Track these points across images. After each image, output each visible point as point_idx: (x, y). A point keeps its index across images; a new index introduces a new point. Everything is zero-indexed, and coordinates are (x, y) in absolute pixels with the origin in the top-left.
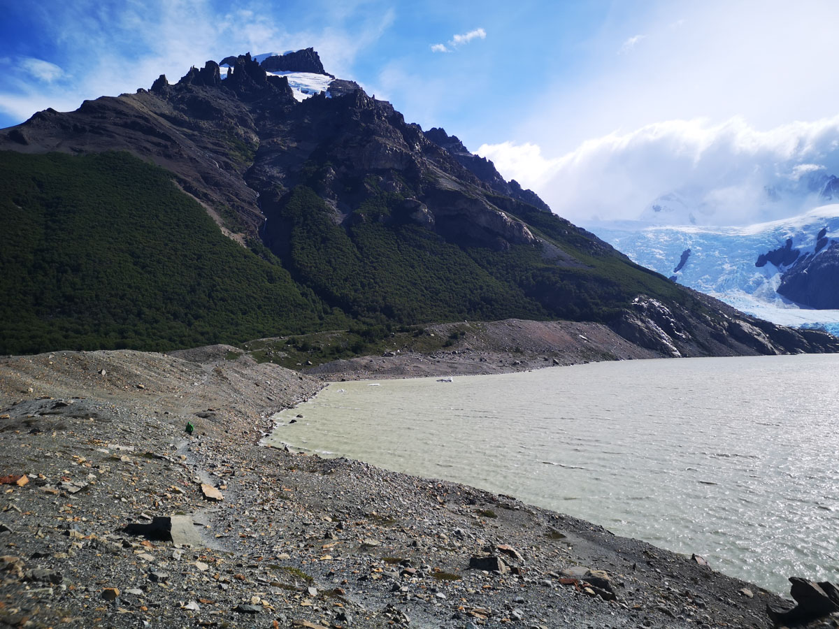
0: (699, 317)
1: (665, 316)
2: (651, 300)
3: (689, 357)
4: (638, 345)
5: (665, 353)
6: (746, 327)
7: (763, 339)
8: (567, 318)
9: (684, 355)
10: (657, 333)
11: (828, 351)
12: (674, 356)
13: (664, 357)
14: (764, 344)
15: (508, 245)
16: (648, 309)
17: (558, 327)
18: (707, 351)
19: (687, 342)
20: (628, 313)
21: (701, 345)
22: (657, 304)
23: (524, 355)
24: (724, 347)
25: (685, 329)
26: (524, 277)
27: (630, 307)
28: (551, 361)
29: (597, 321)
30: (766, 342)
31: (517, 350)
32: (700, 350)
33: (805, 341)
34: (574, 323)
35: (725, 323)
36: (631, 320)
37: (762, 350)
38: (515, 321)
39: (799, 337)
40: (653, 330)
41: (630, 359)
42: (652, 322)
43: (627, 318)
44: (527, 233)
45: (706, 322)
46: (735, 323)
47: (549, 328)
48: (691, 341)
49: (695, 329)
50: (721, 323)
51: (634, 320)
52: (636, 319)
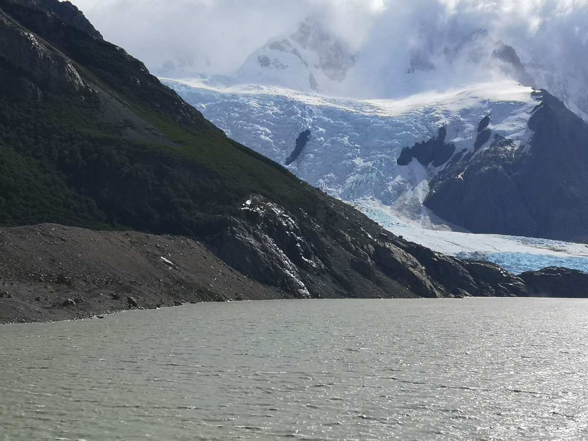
0: (336, 236)
1: (289, 231)
2: (270, 204)
3: (321, 298)
4: (250, 277)
5: (287, 291)
6: (398, 254)
7: (419, 272)
8: (138, 228)
9: (315, 295)
10: (278, 259)
11: (499, 293)
12: (299, 296)
13: (287, 298)
14: (422, 281)
15: (39, 92)
16: (265, 219)
17: (127, 240)
18: (347, 290)
19: (318, 275)
20: (235, 224)
21: (338, 280)
22: (278, 211)
23: (74, 289)
24: (369, 284)
25: (316, 254)
26: (66, 152)
27: (239, 214)
28: (125, 299)
29: (187, 235)
30: (423, 277)
31: (61, 280)
32: (337, 287)
33: (471, 278)
34: (151, 236)
35: (370, 246)
36: (239, 236)
37: (419, 291)
38: (54, 228)
39: (463, 272)
40: (272, 254)
41: (239, 299)
42: (270, 240)
43: (234, 233)
44: (72, 75)
45: (345, 243)
46: (385, 247)
47: (111, 243)
48: (324, 274)
49: (330, 253)
50: (365, 247)
51: (245, 236)
52: (247, 234)
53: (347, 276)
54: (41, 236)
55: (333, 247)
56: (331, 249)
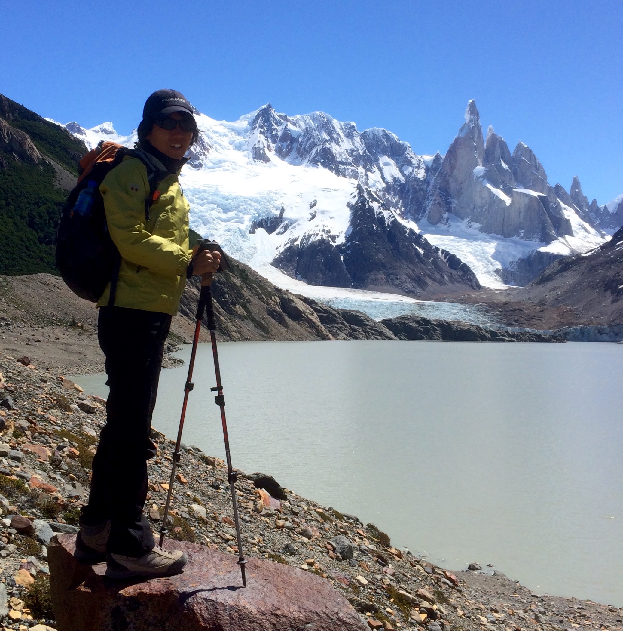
0: (250, 289)
7: (315, 318)
14: (318, 326)
18: (266, 334)
21: (259, 325)
30: (318, 322)
32: (258, 331)
35: (277, 298)
37: (319, 334)
39: (339, 318)
44: (31, 148)
45: (258, 295)
48: (247, 320)
49: (249, 303)
50: (273, 298)
51: (190, 288)
52: (191, 287)
53: (265, 321)
54: (41, 284)
55: (251, 298)
56: (249, 299)
